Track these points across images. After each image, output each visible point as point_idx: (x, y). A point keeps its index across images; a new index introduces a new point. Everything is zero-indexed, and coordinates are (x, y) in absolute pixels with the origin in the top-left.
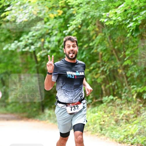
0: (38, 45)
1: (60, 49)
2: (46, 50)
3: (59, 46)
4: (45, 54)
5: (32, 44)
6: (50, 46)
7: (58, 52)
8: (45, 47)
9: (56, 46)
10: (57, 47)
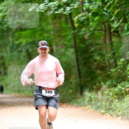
0: (76, 5)
1: (104, 11)
2: (87, 13)
3: (103, 8)
4: (85, 18)
5: (68, 4)
6: (91, 7)
7: (102, 15)
8: (84, 9)
9: (99, 7)
10: (101, 8)
